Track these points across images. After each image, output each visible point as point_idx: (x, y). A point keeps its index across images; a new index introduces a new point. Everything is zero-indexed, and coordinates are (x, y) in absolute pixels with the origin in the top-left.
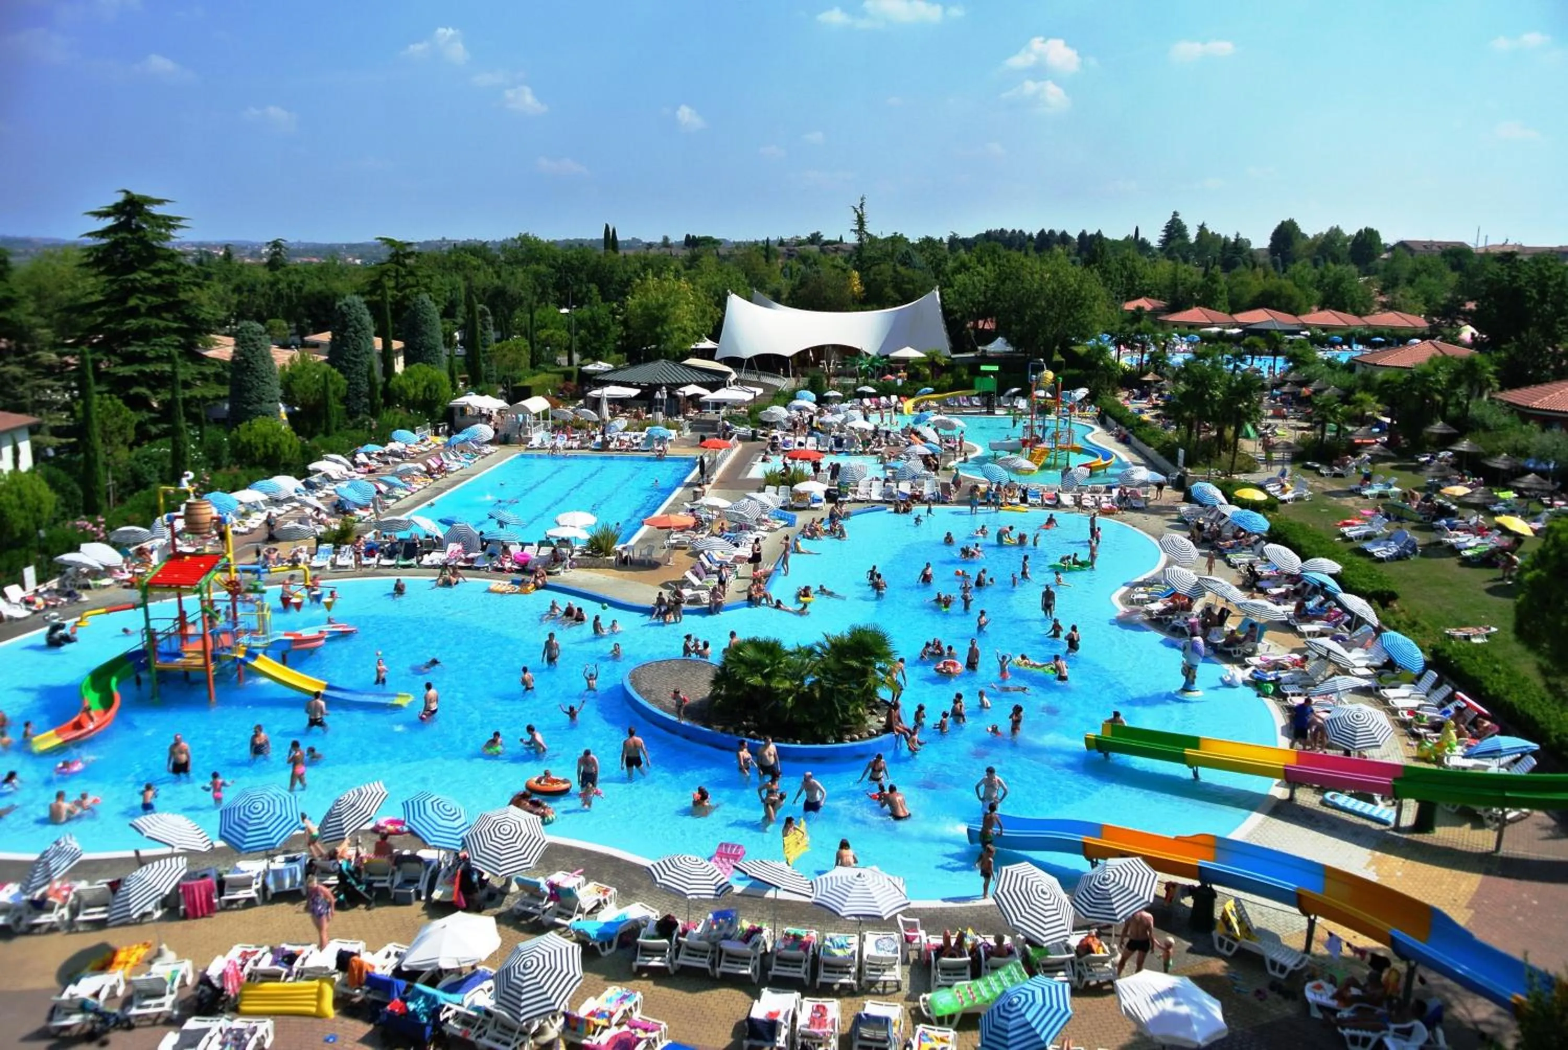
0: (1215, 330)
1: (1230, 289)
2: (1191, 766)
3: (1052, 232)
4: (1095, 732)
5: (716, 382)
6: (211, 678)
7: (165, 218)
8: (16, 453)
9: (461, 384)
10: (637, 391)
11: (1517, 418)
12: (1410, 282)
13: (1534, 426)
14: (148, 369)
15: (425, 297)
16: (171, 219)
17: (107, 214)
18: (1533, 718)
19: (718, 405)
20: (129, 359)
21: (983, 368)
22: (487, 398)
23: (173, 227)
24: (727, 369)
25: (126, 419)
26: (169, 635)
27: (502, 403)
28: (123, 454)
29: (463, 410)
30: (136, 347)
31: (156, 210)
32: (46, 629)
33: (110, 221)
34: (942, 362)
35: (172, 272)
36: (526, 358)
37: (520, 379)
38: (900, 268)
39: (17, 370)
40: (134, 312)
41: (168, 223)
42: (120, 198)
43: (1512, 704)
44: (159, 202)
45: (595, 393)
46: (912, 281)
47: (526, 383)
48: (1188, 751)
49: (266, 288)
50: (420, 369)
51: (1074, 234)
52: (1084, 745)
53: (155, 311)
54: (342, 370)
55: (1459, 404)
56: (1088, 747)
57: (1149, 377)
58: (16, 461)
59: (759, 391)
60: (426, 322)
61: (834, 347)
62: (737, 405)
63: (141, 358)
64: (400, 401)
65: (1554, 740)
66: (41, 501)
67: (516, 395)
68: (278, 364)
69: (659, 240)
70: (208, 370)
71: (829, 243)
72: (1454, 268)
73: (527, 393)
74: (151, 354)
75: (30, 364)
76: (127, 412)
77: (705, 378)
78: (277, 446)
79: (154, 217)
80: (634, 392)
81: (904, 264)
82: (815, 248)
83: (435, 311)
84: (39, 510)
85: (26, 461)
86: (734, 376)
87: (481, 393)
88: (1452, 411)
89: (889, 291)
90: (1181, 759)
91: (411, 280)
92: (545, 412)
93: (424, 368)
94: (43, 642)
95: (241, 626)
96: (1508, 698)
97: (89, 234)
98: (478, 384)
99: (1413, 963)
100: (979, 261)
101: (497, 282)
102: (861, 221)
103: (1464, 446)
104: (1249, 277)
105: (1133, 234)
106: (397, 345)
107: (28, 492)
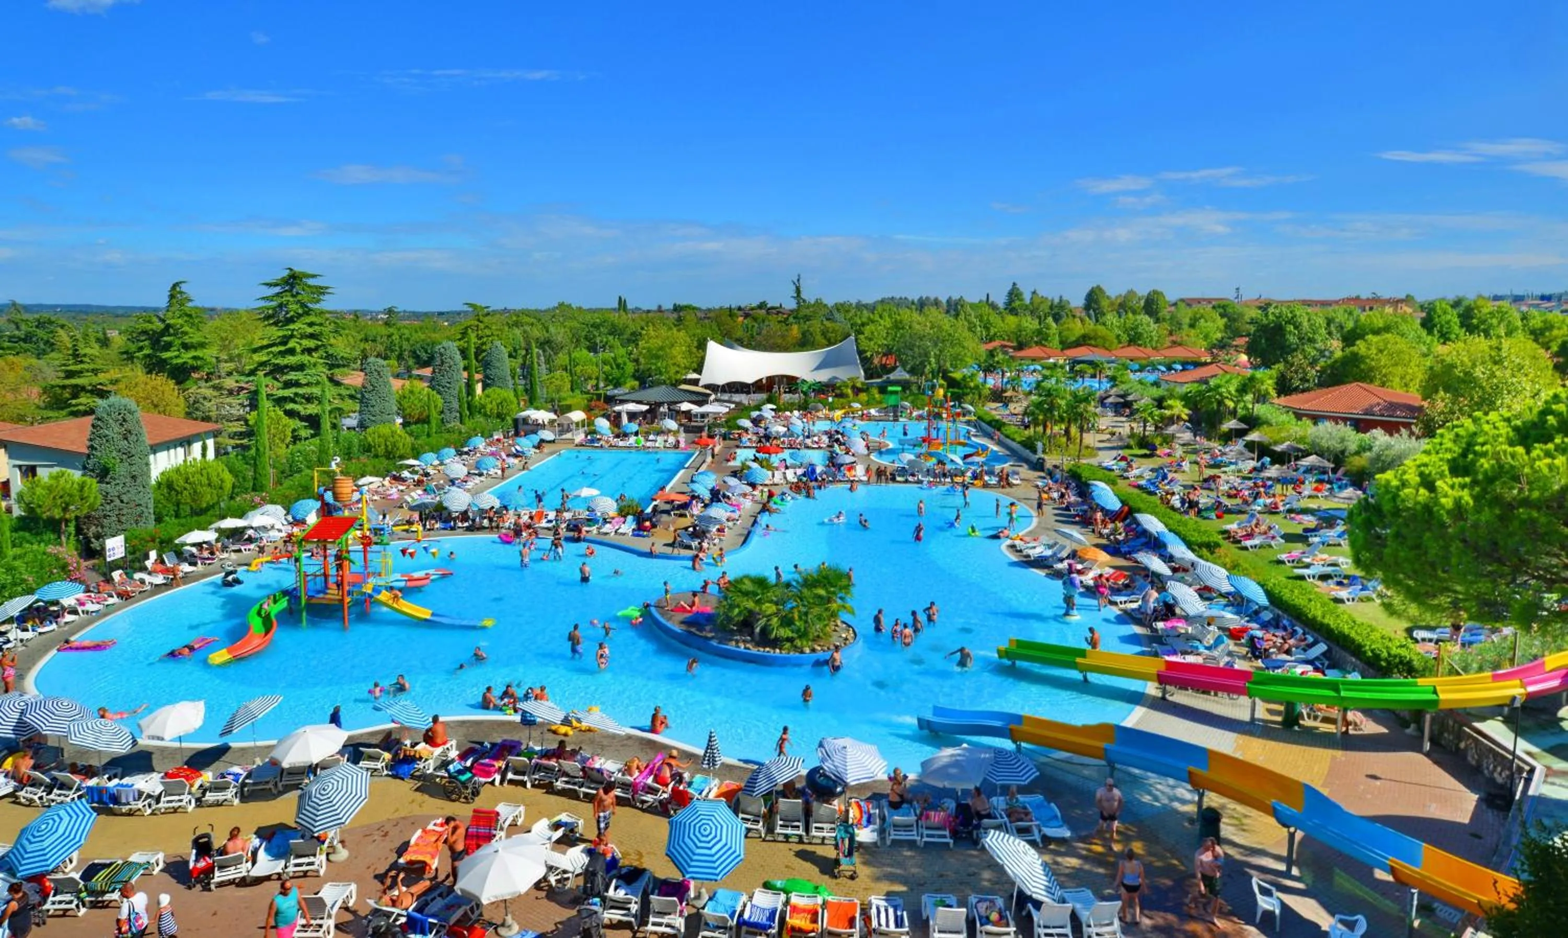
0: (1051, 360)
1: (1060, 333)
2: (1081, 672)
3: (927, 298)
4: (1004, 646)
5: (701, 400)
6: (346, 606)
7: (316, 287)
8: (204, 449)
9: (522, 403)
10: (647, 407)
11: (1293, 416)
12: (1192, 326)
13: (1307, 422)
14: (301, 391)
15: (498, 343)
16: (321, 288)
17: (276, 285)
18: (1348, 636)
19: (703, 416)
20: (288, 385)
21: (890, 388)
22: (542, 411)
23: (323, 293)
24: (708, 391)
25: (285, 426)
26: (316, 576)
27: (552, 416)
28: (282, 451)
29: (525, 420)
30: (293, 376)
31: (311, 282)
32: (223, 574)
33: (277, 289)
34: (859, 385)
35: (321, 325)
36: (568, 386)
37: (565, 399)
38: (825, 322)
39: (209, 393)
40: (292, 352)
41: (321, 291)
42: (286, 273)
43: (1328, 625)
44: (314, 276)
45: (618, 408)
46: (834, 331)
47: (568, 402)
48: (1079, 660)
49: (385, 339)
50: (495, 392)
51: (943, 300)
52: (996, 655)
53: (309, 351)
54: (439, 393)
55: (1245, 408)
56: (1000, 657)
57: (1008, 394)
58: (204, 455)
59: (733, 406)
60: (499, 360)
61: (783, 376)
62: (716, 416)
63: (297, 384)
64: (480, 412)
65: (1370, 654)
66: (222, 481)
67: (561, 409)
68: (394, 389)
69: (655, 308)
70: (344, 392)
71: (773, 308)
72: (1222, 316)
73: (569, 409)
74: (303, 381)
75: (216, 388)
76: (286, 420)
77: (694, 398)
78: (394, 445)
79: (309, 286)
80: (645, 408)
81: (828, 319)
82: (763, 312)
83: (505, 352)
84: (221, 488)
85: (211, 454)
86: (713, 397)
87: (537, 409)
88: (1241, 412)
89: (819, 338)
90: (1073, 666)
91: (488, 332)
92: (583, 421)
93: (498, 390)
94: (220, 582)
95: (370, 570)
96: (1326, 621)
97: (263, 298)
98: (532, 402)
99: (1292, 830)
100: (881, 317)
101: (547, 335)
102: (798, 291)
103: (1254, 436)
104: (1071, 325)
105: (984, 299)
106: (478, 376)
107: (214, 474)
